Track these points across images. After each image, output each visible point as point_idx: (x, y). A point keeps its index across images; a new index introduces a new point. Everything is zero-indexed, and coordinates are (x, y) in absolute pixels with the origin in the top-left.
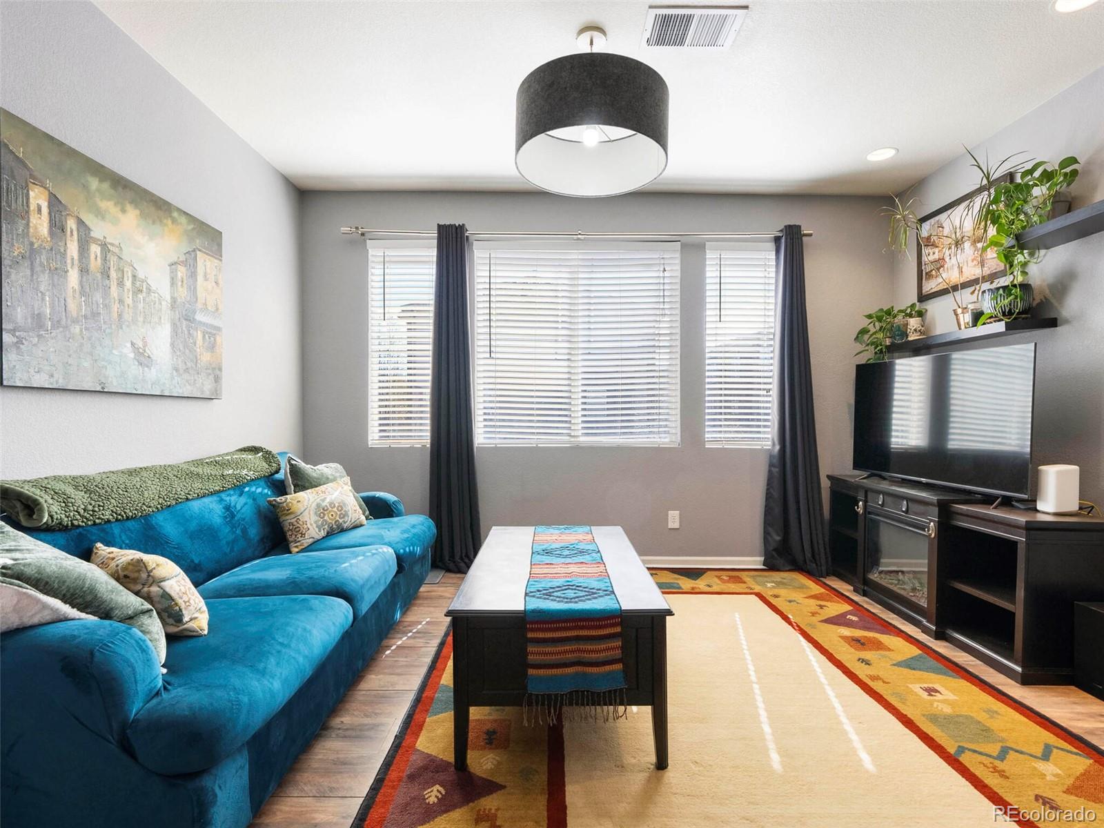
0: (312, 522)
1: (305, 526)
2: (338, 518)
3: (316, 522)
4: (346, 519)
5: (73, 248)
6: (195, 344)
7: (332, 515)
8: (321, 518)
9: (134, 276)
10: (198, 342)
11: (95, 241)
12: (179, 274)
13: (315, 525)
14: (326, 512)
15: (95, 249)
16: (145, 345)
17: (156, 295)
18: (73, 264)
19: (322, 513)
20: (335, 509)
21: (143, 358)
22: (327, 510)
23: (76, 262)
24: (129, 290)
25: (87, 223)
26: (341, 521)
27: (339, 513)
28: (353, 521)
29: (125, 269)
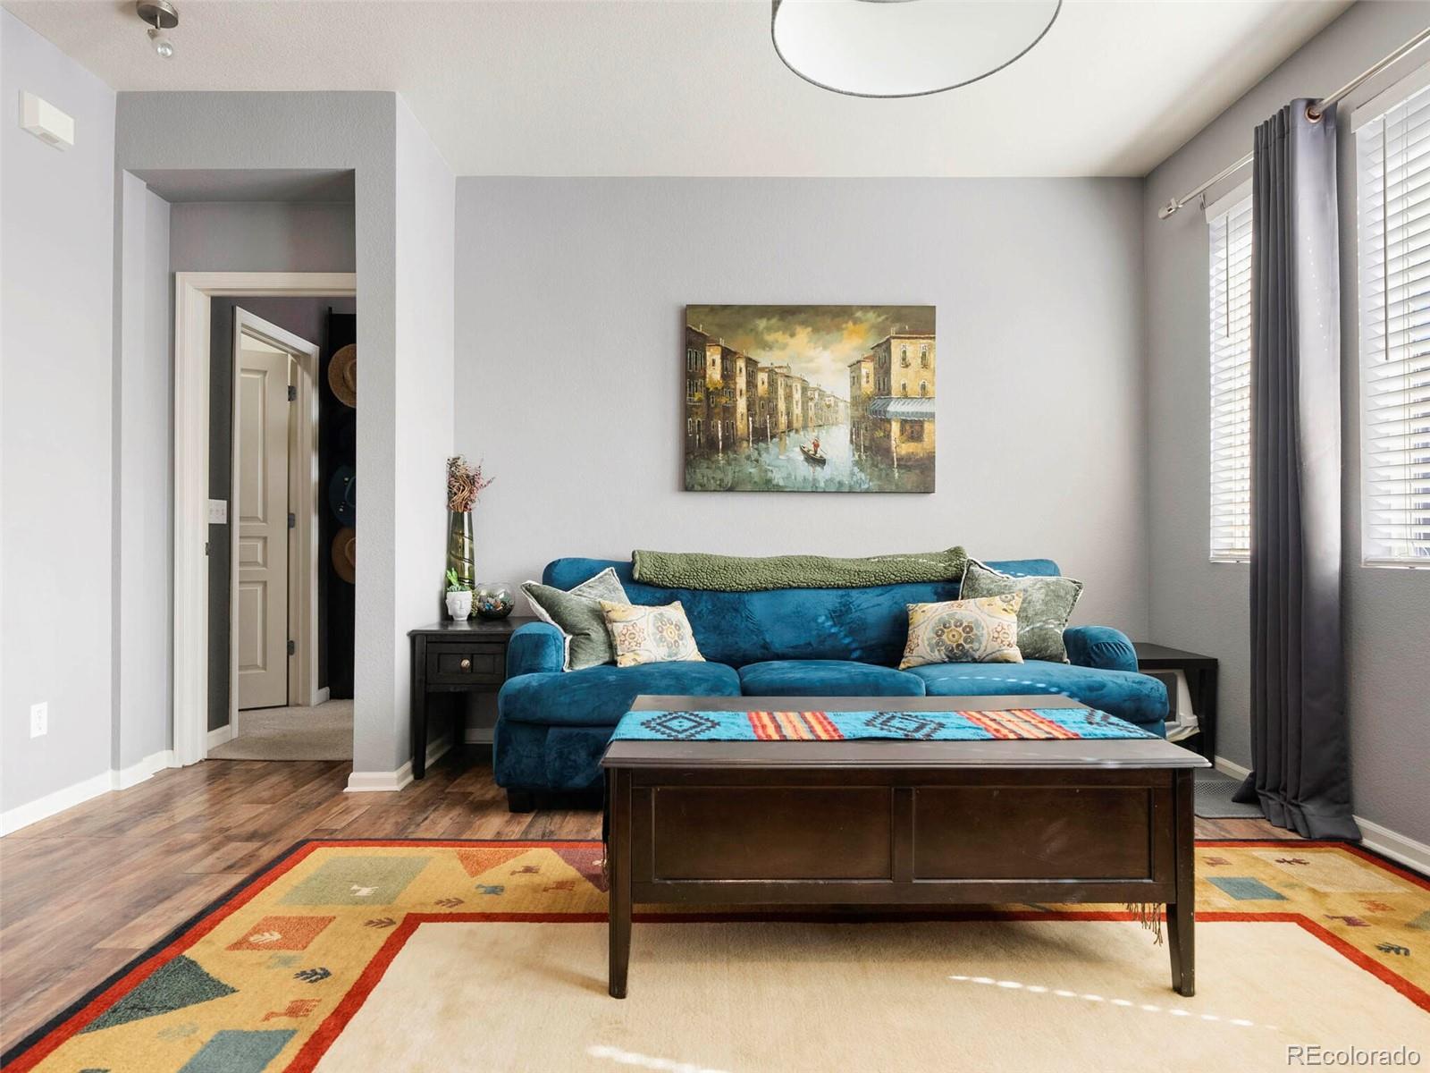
0: (925, 638)
1: (916, 641)
2: (961, 641)
3: (929, 639)
4: (976, 645)
5: (741, 382)
6: (888, 436)
7: (954, 636)
8: (938, 636)
9: (804, 390)
10: (892, 434)
11: (763, 370)
12: (864, 372)
13: (926, 643)
14: (945, 630)
15: (762, 377)
16: (816, 446)
17: (832, 398)
18: (741, 394)
19: (941, 630)
20: (960, 629)
21: (816, 460)
22: (948, 628)
23: (744, 392)
24: (797, 402)
25: (754, 357)
26: (967, 646)
27: (964, 635)
28: (989, 651)
29: (794, 385)
